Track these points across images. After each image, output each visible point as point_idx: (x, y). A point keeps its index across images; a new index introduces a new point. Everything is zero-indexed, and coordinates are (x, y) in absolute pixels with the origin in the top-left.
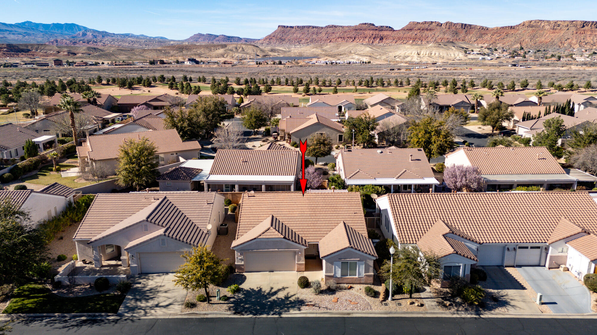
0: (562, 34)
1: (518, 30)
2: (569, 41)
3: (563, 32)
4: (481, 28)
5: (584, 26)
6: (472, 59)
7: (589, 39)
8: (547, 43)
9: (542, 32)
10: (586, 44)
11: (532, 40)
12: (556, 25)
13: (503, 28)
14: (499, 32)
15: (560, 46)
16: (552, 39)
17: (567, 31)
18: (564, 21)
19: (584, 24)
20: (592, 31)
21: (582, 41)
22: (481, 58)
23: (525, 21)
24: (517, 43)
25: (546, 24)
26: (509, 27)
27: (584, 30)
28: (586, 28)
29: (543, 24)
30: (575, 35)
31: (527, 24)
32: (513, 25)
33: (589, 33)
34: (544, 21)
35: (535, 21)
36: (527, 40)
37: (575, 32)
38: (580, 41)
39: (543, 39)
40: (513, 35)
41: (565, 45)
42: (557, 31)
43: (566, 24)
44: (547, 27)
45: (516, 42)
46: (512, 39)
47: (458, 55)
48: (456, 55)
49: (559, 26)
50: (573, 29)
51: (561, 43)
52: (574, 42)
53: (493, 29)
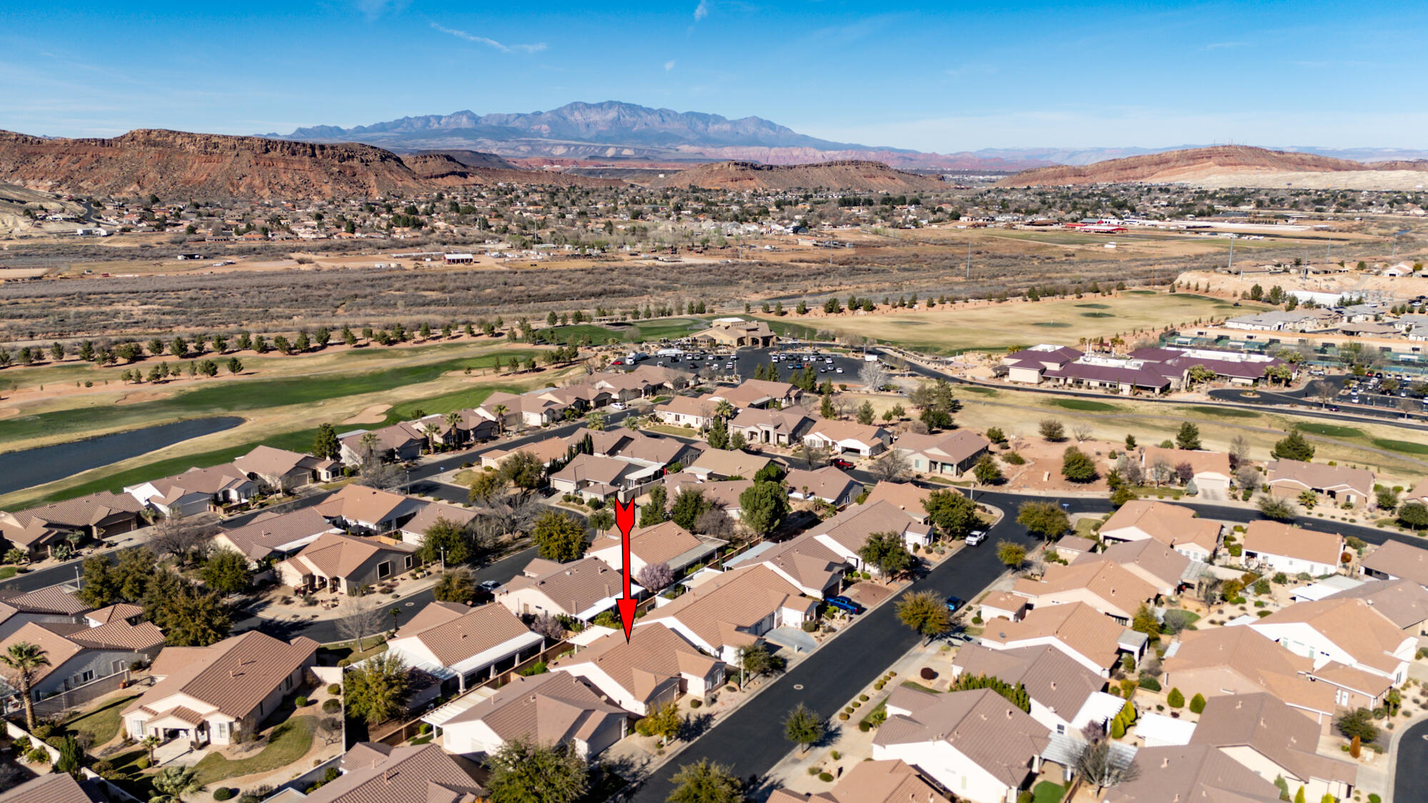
0: (227, 166)
1: (122, 150)
2: (248, 180)
3: (229, 160)
4: (21, 139)
5: (267, 151)
6: (61, 235)
7: (285, 178)
8: (200, 183)
9: (182, 159)
10: (282, 188)
11: (165, 177)
12: (210, 145)
13: (82, 141)
14: (73, 151)
15: (231, 193)
16: (209, 175)
17: (237, 159)
18: (224, 137)
19: (268, 145)
20: (286, 161)
21: (273, 181)
22: (80, 231)
23: (134, 129)
24: (131, 181)
25: (186, 140)
26: (96, 140)
27: (271, 159)
28: (272, 153)
29: (179, 141)
30: (255, 167)
31: (141, 138)
32: (106, 138)
33: (282, 165)
34: (179, 133)
35: (160, 132)
36: (151, 175)
37: (253, 162)
38: (270, 183)
39: (189, 175)
40: (113, 161)
41: (241, 189)
42: (215, 157)
43: (230, 143)
44: (190, 148)
45: (127, 180)
46: (115, 171)
47: (15, 223)
48: (10, 224)
49: (216, 146)
50: (247, 155)
51: (232, 185)
52: (257, 182)
53: (53, 144)
